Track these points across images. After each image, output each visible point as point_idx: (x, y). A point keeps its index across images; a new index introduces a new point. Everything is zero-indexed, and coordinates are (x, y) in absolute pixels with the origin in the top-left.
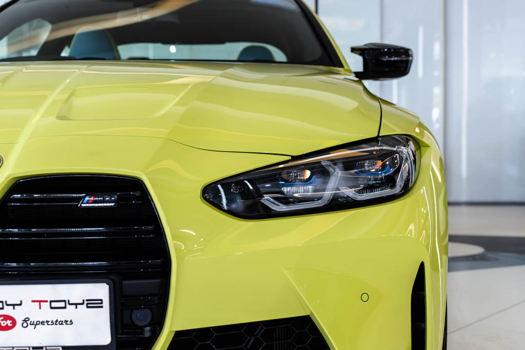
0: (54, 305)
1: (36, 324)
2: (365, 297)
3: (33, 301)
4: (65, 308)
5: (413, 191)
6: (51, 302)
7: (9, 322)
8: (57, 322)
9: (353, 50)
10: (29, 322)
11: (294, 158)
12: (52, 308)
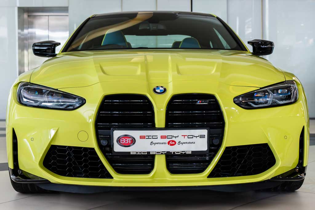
0: (189, 137)
1: (182, 143)
2: (285, 137)
3: (182, 136)
4: (193, 138)
5: (298, 102)
6: (188, 136)
7: (174, 143)
8: (190, 143)
9: (249, 43)
10: (180, 143)
11: (261, 88)
12: (188, 138)
